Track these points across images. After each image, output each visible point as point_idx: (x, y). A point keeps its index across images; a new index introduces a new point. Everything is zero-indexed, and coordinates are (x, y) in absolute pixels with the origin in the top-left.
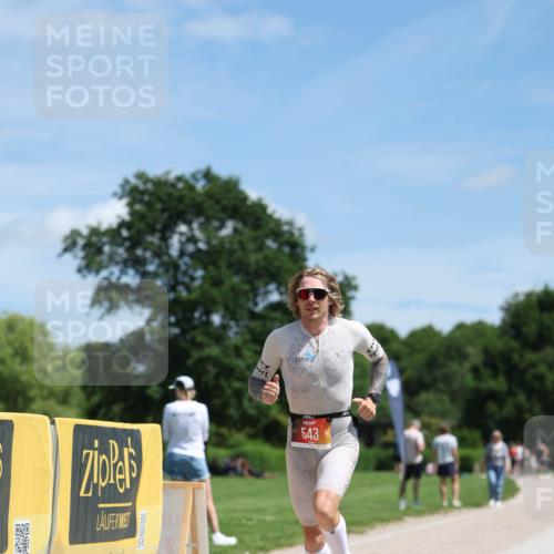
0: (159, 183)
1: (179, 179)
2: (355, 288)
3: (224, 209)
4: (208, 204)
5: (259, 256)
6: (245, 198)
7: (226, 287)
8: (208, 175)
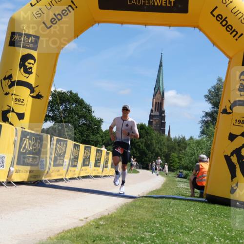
0: (59, 93)
1: (64, 92)
2: (103, 122)
3: (74, 101)
4: (71, 99)
5: (82, 112)
6: (79, 98)
7: (74, 119)
8: (71, 92)
